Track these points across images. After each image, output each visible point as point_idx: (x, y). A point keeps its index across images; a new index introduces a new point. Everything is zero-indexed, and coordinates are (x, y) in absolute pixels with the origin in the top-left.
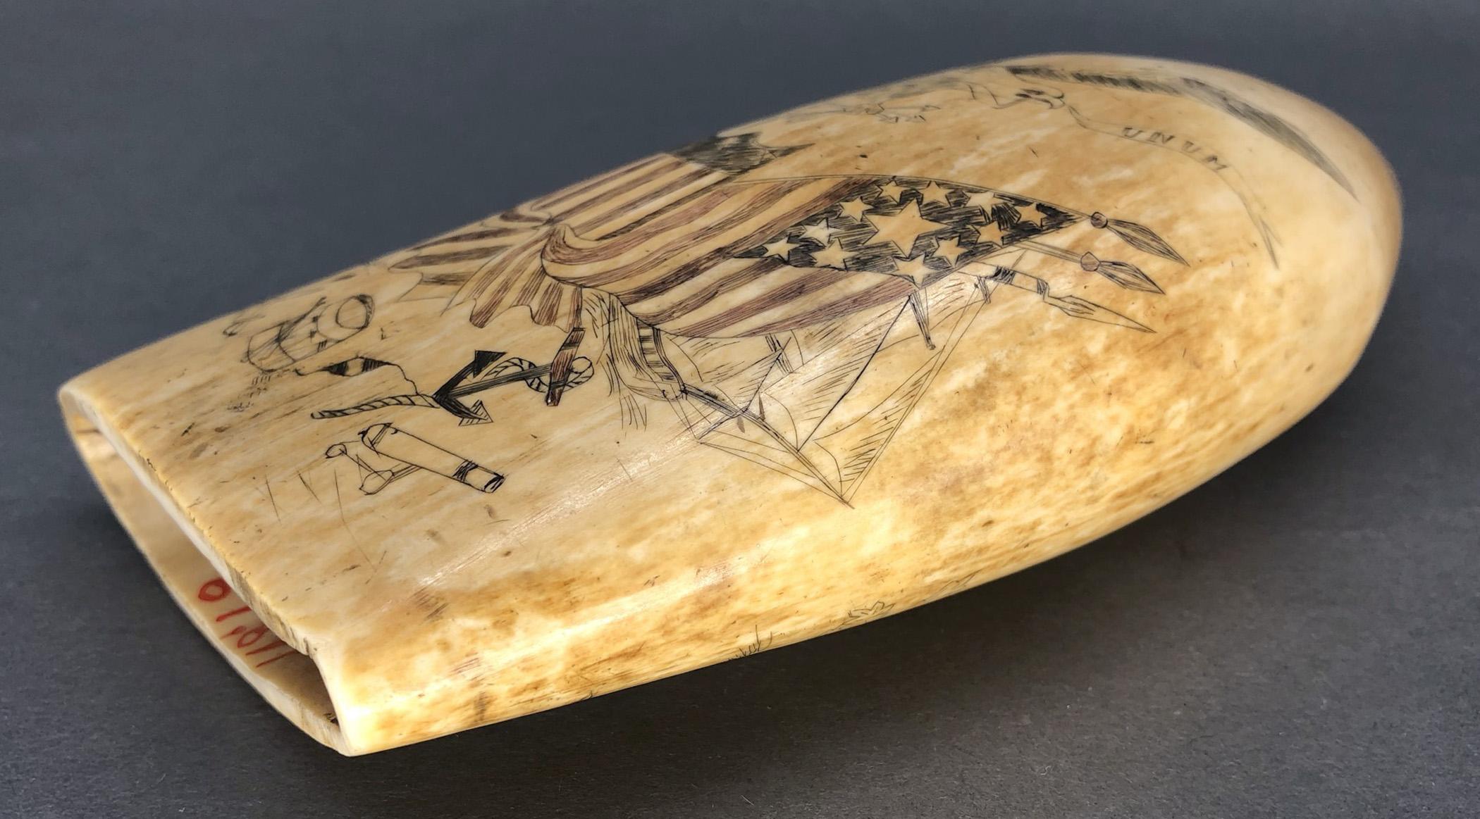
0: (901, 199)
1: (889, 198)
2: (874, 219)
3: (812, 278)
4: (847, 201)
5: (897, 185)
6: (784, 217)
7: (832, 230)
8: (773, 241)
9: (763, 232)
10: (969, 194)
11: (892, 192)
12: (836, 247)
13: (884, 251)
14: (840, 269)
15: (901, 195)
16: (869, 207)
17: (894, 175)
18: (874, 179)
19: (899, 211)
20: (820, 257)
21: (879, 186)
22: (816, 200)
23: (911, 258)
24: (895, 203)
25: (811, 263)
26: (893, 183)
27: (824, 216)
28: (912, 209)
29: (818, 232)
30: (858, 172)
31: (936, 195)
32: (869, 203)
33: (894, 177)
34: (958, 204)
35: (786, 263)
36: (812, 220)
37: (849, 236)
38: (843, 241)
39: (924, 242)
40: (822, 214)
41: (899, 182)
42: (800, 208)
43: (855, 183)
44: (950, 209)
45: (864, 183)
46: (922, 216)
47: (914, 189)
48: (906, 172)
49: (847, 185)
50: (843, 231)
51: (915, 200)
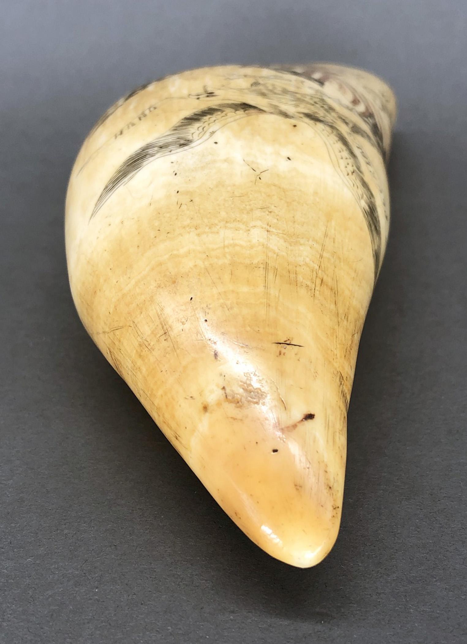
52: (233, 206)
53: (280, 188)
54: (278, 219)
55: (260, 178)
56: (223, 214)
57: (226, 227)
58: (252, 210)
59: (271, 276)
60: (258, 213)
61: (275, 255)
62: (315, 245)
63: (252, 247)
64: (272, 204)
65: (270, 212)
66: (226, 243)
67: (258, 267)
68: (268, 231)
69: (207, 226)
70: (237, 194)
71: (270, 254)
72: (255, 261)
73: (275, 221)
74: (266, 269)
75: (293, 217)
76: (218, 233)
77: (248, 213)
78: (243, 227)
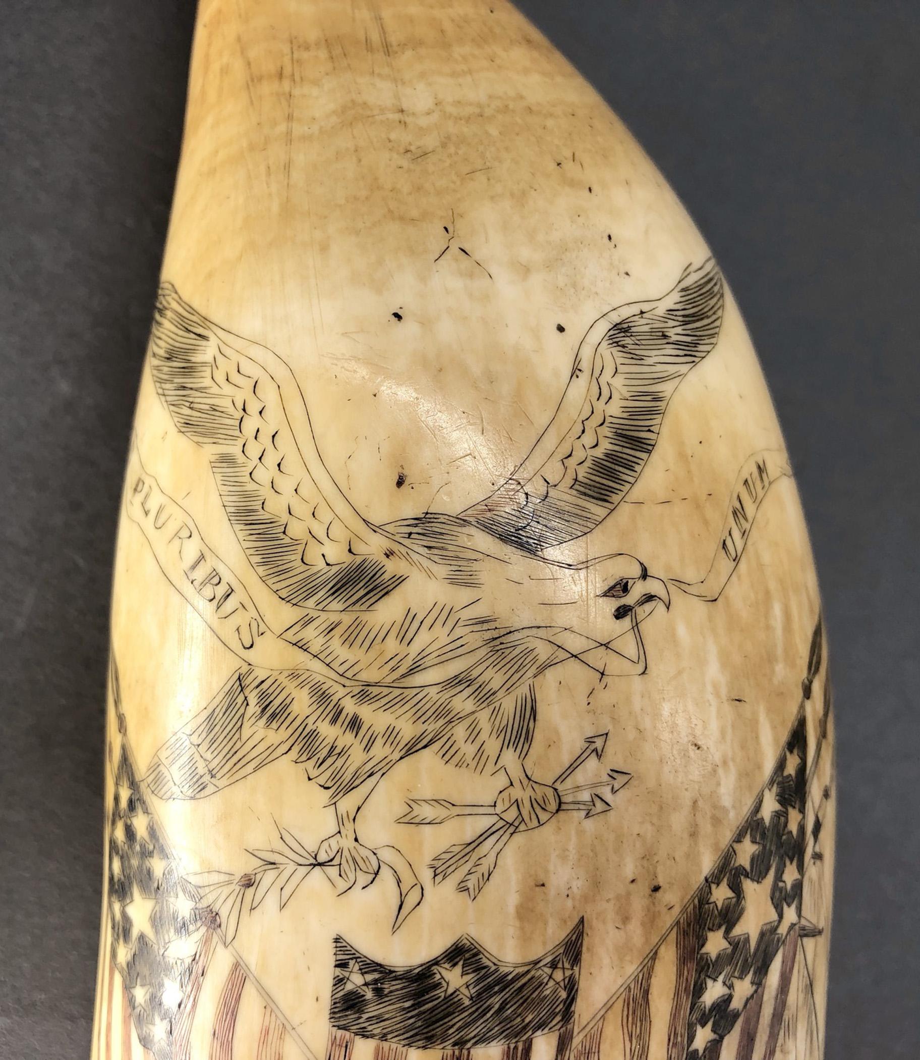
0: (734, 892)
1: (726, 902)
2: (737, 931)
3: (747, 1021)
4: (703, 945)
5: (718, 885)
6: (674, 1016)
7: (721, 978)
8: (691, 1038)
9: (675, 1045)
10: (759, 816)
11: (721, 894)
12: (738, 984)
13: (766, 938)
14: (756, 991)
15: (731, 888)
16: (723, 928)
17: (702, 878)
18: (696, 901)
19: (743, 902)
20: (736, 1004)
21: (708, 903)
22: (680, 974)
23: (781, 916)
24: (734, 900)
25: (736, 1015)
26: (713, 886)
27: (703, 976)
28: (749, 886)
29: (714, 992)
30: (677, 910)
31: (747, 851)
32: (719, 927)
33: (706, 880)
34: (763, 836)
35: (722, 1038)
36: (699, 990)
37: (737, 966)
38: (736, 974)
39: (777, 894)
40: (700, 976)
41: (713, 880)
42: (677, 994)
43: (689, 925)
44: (764, 847)
45: (695, 915)
46: (758, 882)
47: (731, 870)
48: (707, 863)
49: (685, 934)
50: (729, 968)
51: (742, 877)
52: (481, 148)
53: (402, 219)
54: (390, 141)
55: (446, 229)
56: (494, 132)
57: (479, 105)
58: (444, 145)
59: (375, 37)
60: (430, 141)
61: (377, 70)
62: (306, 128)
63: (422, 75)
64: (409, 171)
65: (407, 151)
66: (469, 78)
67: (403, 46)
68: (402, 111)
69: (513, 111)
70: (481, 177)
71: (386, 71)
72: (409, 54)
73: (393, 136)
74: (387, 49)
75: (360, 161)
76: (490, 97)
77: (448, 138)
78: (450, 109)
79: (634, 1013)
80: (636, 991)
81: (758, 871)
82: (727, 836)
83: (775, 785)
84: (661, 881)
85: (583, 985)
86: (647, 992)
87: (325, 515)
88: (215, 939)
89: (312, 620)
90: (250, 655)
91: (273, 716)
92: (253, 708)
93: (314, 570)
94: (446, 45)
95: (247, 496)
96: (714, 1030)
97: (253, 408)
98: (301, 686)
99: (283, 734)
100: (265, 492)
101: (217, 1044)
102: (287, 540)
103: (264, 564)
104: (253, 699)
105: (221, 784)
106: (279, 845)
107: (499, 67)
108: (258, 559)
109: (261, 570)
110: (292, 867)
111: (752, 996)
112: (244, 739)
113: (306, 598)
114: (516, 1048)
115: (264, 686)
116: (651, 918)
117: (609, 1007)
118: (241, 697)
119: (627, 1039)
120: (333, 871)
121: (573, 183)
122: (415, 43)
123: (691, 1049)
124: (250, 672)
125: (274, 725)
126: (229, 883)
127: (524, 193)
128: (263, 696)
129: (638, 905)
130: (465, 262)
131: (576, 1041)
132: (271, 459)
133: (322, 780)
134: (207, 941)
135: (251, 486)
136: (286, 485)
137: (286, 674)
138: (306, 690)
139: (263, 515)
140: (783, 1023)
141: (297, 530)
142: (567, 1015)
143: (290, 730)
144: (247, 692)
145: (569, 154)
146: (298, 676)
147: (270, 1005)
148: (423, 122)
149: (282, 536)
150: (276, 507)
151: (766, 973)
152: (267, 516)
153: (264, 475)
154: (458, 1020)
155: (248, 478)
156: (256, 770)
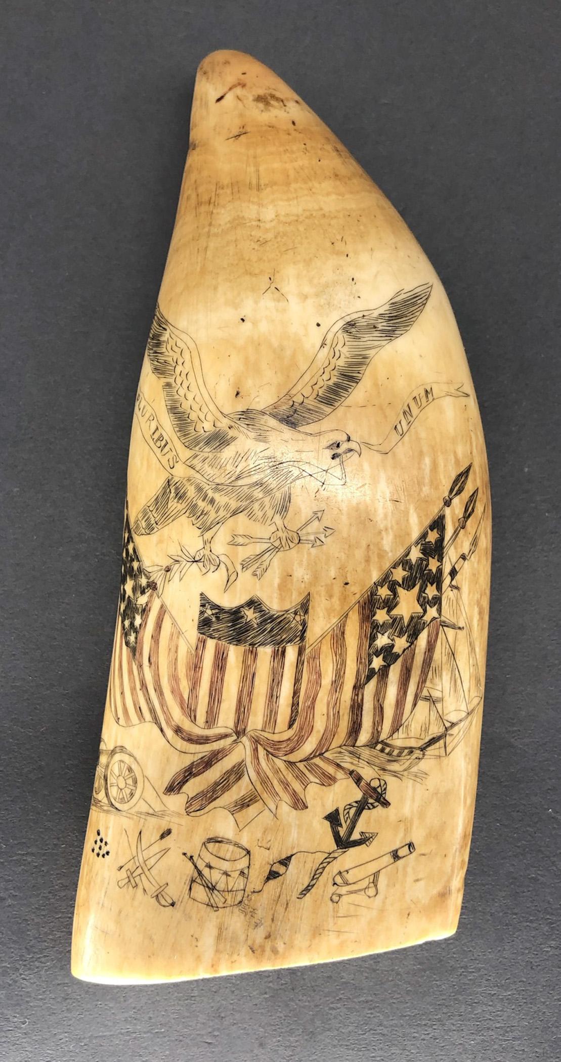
0: (392, 592)
1: (387, 597)
2: (395, 612)
3: (405, 661)
4: (374, 616)
5: (382, 587)
6: (360, 647)
7: (386, 634)
8: (370, 662)
9: (361, 663)
10: (408, 558)
11: (384, 592)
12: (397, 640)
13: (415, 620)
14: (410, 646)
15: (390, 590)
16: (386, 609)
17: (373, 583)
18: (369, 593)
19: (398, 598)
20: (396, 650)
21: (376, 595)
22: (361, 628)
23: (425, 611)
24: (392, 597)
25: (397, 656)
26: (379, 588)
27: (375, 631)
28: (401, 591)
29: (382, 641)
30: (358, 596)
31: (399, 574)
32: (384, 608)
33: (375, 583)
34: (411, 568)
35: (389, 666)
36: (373, 638)
37: (396, 630)
38: (396, 634)
39: (422, 599)
40: (373, 631)
41: (380, 583)
42: (360, 637)
43: (365, 604)
44: (412, 574)
45: (369, 600)
46: (408, 590)
47: (390, 581)
48: (375, 576)
49: (364, 608)
50: (391, 630)
51: (397, 586)
52: (294, 238)
53: (250, 274)
54: (251, 236)
55: (270, 278)
56: (301, 228)
57: (298, 216)
58: (276, 237)
59: (254, 182)
60: (270, 236)
61: (251, 199)
62: (216, 229)
63: (273, 201)
64: (258, 250)
65: (258, 241)
66: (295, 202)
67: (266, 185)
68: (259, 220)
69: (315, 217)
70: (291, 253)
71: (256, 200)
72: (269, 189)
73: (253, 233)
74: (259, 187)
75: (236, 246)
76: (304, 210)
77: (279, 233)
78: (282, 218)
79: (337, 642)
80: (337, 631)
81: (408, 584)
82: (387, 565)
83: (420, 545)
84: (349, 580)
85: (310, 624)
86: (343, 633)
87: (205, 409)
88: (155, 595)
89: (197, 456)
90: (173, 471)
91: (180, 497)
92: (173, 494)
93: (199, 434)
94: (288, 184)
95: (175, 401)
96: (384, 659)
97: (180, 362)
98: (191, 484)
99: (184, 505)
100: (182, 399)
101: (153, 643)
102: (189, 421)
103: (180, 431)
104: (173, 491)
105: (159, 527)
106: (180, 553)
107: (313, 193)
108: (177, 429)
109: (178, 434)
110: (185, 562)
111: (408, 648)
112: (169, 507)
113: (195, 446)
114: (278, 650)
115: (178, 484)
116: (344, 598)
117: (323, 637)
118: (168, 490)
119: (334, 655)
120: (201, 564)
121: (338, 253)
122: (273, 184)
123: (371, 667)
124: (172, 478)
125: (180, 502)
126: (161, 570)
127: (311, 260)
128: (177, 489)
129: (337, 589)
130: (277, 294)
131: (307, 651)
132: (185, 385)
133: (198, 525)
134: (151, 596)
135: (177, 397)
136: (190, 396)
137: (186, 479)
138: (193, 487)
139: (180, 410)
140: (431, 668)
141: (193, 416)
142: (302, 638)
143: (187, 504)
144: (170, 487)
145: (339, 238)
146: (191, 480)
147: (174, 623)
148: (268, 226)
149: (187, 419)
150: (186, 406)
151: (416, 639)
152: (182, 410)
153: (181, 392)
154: (252, 633)
155: (176, 393)
156: (173, 521)
